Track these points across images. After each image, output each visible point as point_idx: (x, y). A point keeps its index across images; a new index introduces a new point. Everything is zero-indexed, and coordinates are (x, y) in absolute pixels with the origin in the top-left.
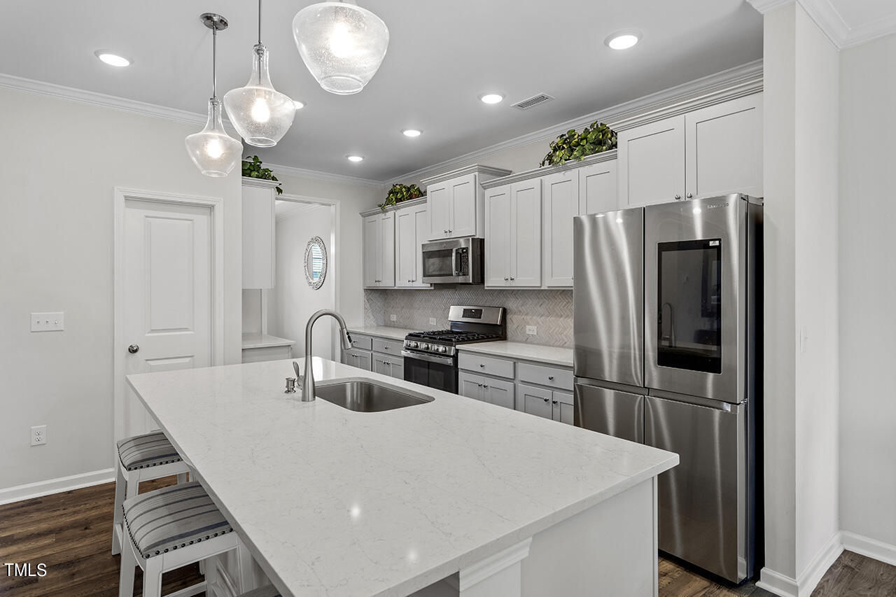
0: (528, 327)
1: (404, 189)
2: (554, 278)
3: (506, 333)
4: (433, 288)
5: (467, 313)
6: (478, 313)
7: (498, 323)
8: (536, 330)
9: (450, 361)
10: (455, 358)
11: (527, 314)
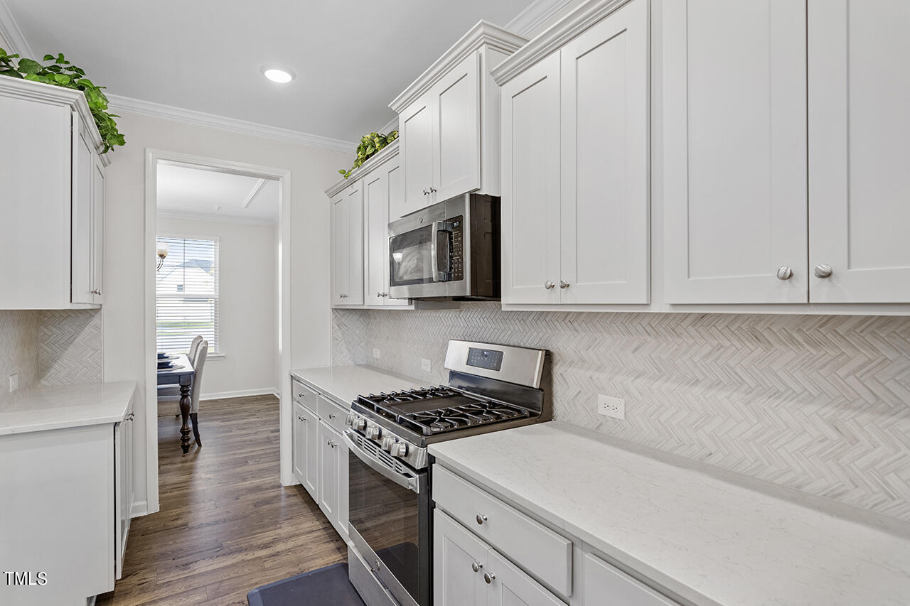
0: (602, 399)
1: (376, 140)
2: (691, 279)
3: (551, 404)
4: (412, 307)
5: (473, 358)
6: (494, 360)
7: (535, 386)
8: (621, 408)
9: (414, 483)
10: (426, 473)
11: (599, 369)
